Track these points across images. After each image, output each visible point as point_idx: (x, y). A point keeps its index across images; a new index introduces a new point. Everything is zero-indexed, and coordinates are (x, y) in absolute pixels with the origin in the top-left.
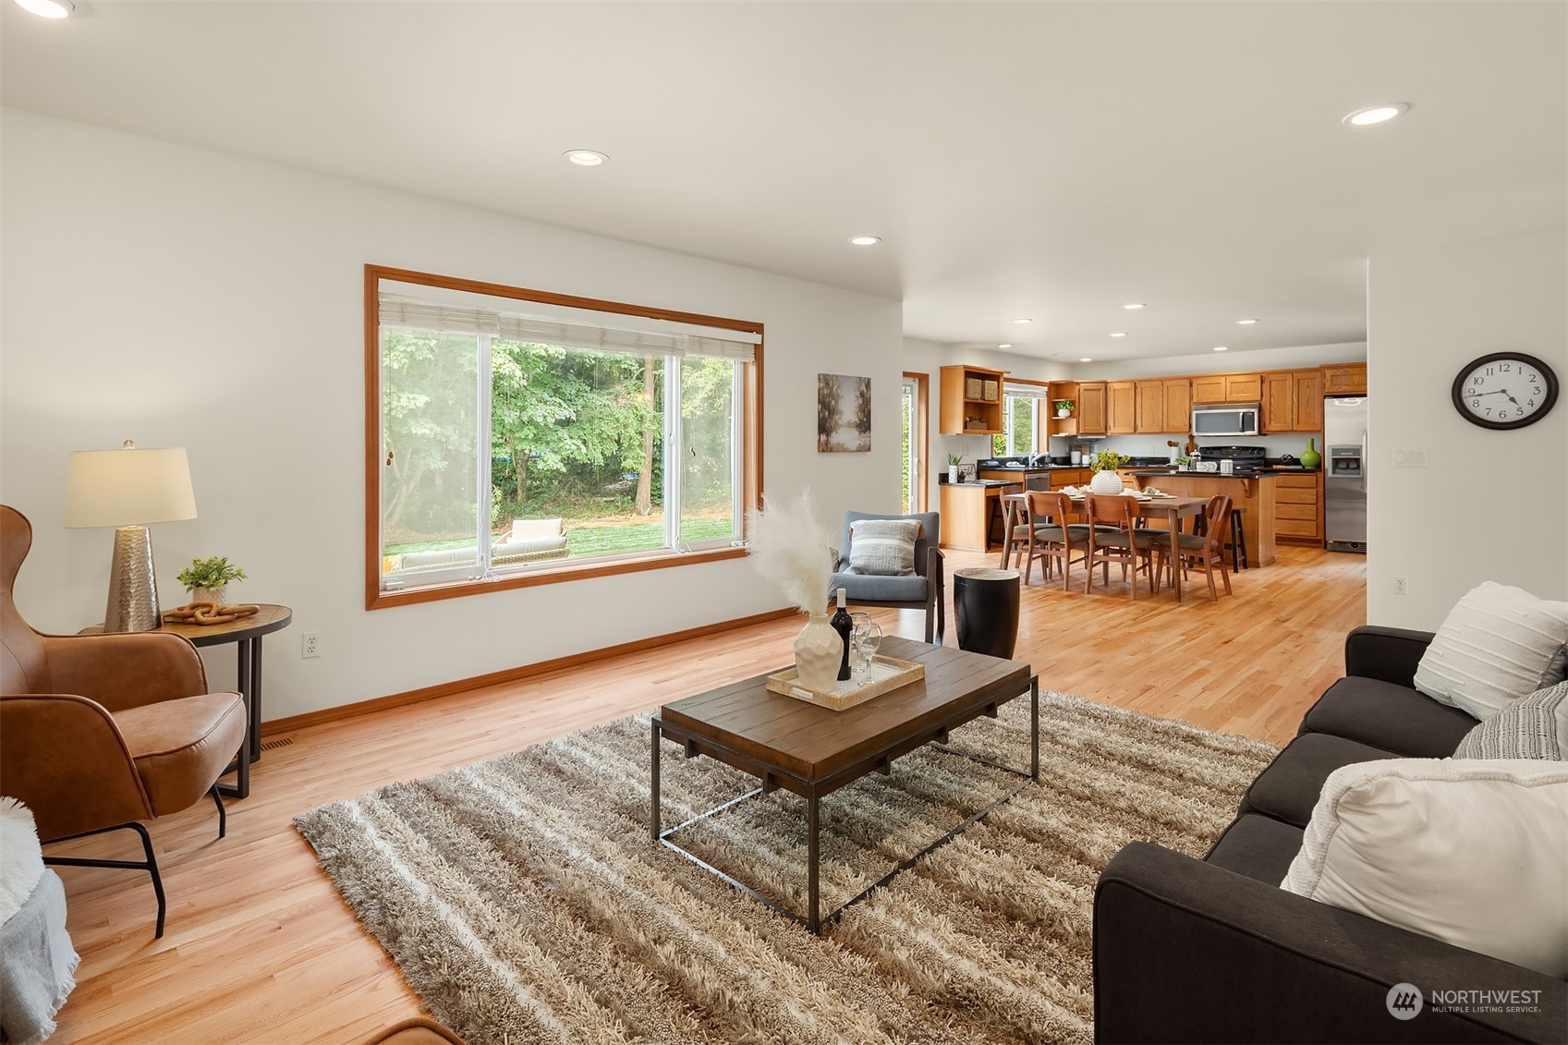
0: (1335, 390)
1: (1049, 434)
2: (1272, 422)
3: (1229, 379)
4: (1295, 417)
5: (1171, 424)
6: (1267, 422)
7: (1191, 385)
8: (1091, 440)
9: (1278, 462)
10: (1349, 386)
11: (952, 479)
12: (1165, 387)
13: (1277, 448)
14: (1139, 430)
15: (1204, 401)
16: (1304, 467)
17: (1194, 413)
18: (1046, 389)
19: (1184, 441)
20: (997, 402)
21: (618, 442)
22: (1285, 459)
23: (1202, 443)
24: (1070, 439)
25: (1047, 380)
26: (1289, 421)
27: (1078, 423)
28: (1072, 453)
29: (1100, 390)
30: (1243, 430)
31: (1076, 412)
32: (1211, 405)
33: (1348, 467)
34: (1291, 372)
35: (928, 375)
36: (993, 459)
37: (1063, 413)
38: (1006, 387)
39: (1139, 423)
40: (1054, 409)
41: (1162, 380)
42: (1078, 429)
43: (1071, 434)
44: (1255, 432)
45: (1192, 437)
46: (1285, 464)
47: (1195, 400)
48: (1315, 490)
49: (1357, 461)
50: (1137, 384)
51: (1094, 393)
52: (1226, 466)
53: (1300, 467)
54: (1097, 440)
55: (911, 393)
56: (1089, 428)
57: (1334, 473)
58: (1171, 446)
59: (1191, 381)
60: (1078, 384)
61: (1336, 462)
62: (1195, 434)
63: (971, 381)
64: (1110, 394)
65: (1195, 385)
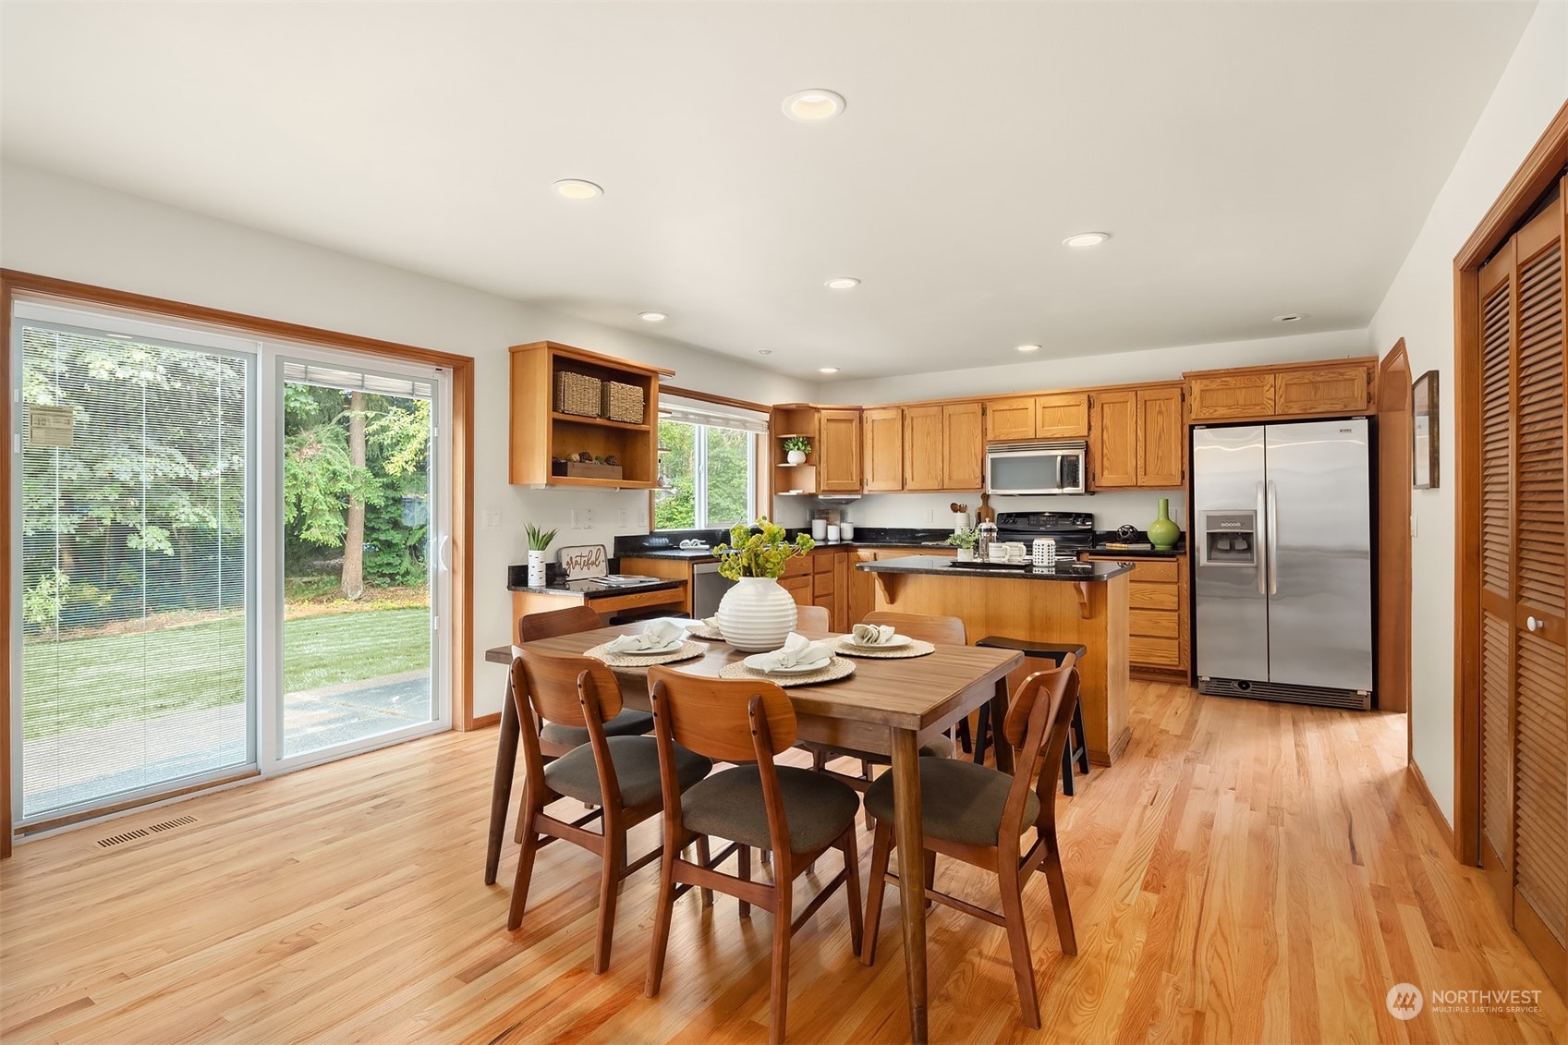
0: (1207, 416)
1: (774, 491)
2: (1106, 472)
3: (1041, 401)
4: (1141, 463)
5: (955, 477)
6: (1098, 472)
7: (984, 413)
8: (839, 502)
9: (1112, 536)
10: (1230, 407)
11: (536, 577)
12: (946, 416)
13: (1112, 515)
14: (910, 485)
15: (1003, 437)
16: (1153, 546)
17: (990, 456)
18: (766, 416)
19: (974, 503)
20: (644, 427)
21: (298, 506)
22: (1124, 533)
23: (1001, 507)
24: (809, 498)
25: (770, 404)
26: (1131, 470)
27: (818, 474)
28: (814, 521)
29: (851, 421)
30: (1062, 486)
31: (815, 457)
32: (1013, 445)
33: (1232, 548)
34: (1134, 389)
35: (470, 360)
36: (652, 534)
37: (795, 457)
38: (665, 402)
39: (908, 475)
40: (780, 447)
41: (941, 405)
42: (818, 484)
43: (807, 492)
44: (1081, 488)
45: (986, 497)
46: (1125, 541)
47: (990, 437)
48: (1175, 587)
49: (1248, 537)
50: (906, 412)
51: (843, 425)
52: (1044, 552)
53: (1146, 547)
54: (849, 502)
55: (435, 396)
56: (836, 483)
57: (1209, 558)
58: (955, 511)
59: (983, 405)
60: (817, 410)
61: (1213, 538)
62: (990, 491)
63: (569, 378)
64: (868, 427)
65: (989, 412)
